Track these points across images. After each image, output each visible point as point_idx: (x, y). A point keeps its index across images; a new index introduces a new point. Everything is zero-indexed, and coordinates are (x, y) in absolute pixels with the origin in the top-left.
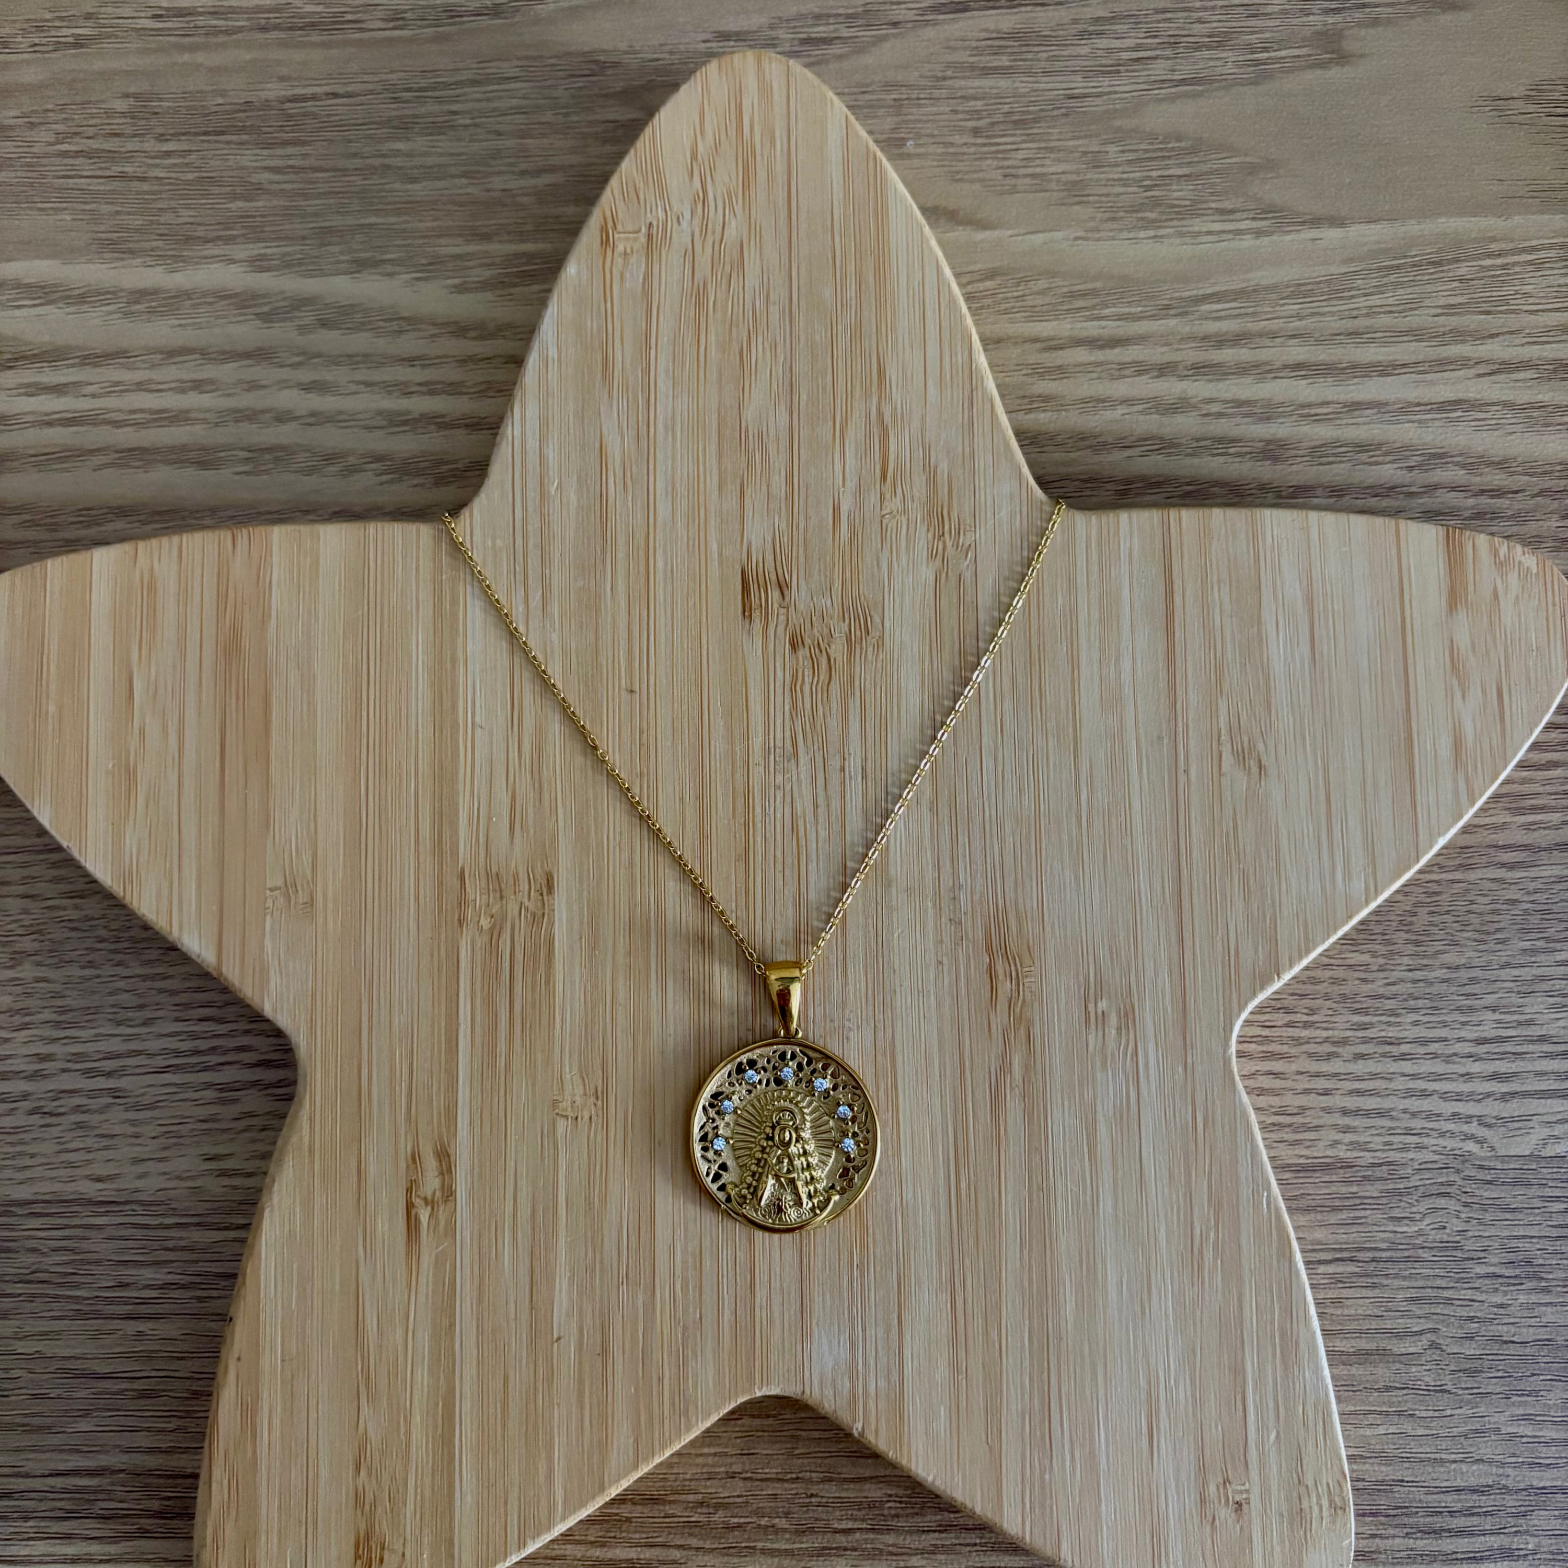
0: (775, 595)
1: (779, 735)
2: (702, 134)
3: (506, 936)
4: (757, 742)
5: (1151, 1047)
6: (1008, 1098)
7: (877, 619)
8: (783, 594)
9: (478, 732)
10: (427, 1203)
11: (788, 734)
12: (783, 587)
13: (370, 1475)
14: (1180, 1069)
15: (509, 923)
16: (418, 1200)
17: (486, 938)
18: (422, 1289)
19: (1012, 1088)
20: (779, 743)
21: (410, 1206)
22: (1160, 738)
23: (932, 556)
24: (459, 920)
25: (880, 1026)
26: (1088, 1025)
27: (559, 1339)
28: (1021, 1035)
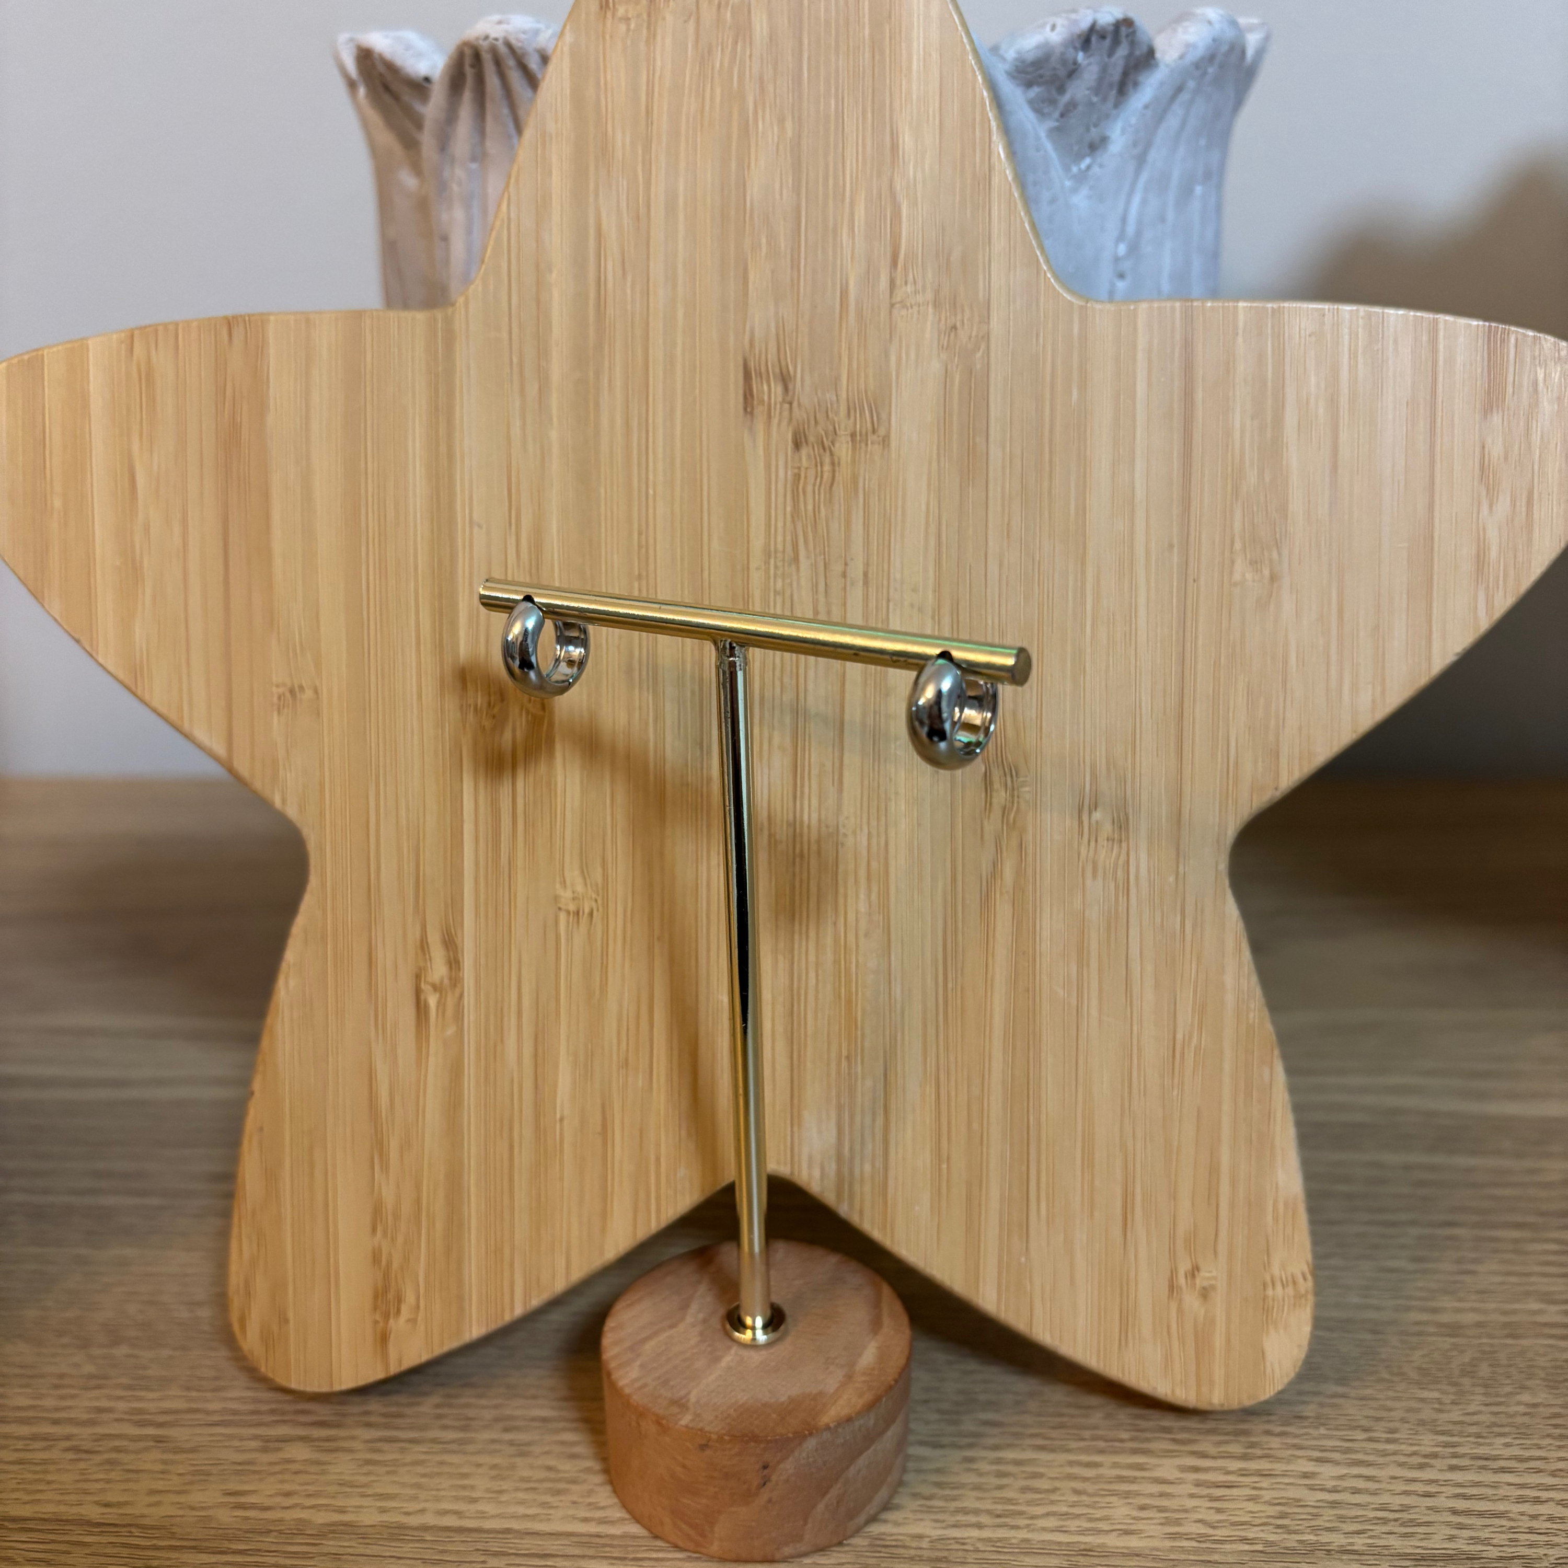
0: (777, 389)
1: (780, 539)
3: (508, 734)
4: (757, 544)
5: (1143, 856)
6: (998, 903)
7: (884, 416)
8: (786, 389)
9: (476, 529)
10: (435, 991)
11: (788, 538)
12: (785, 380)
13: (385, 1235)
14: (1172, 879)
15: (510, 722)
16: (427, 986)
17: (488, 738)
18: (431, 1068)
19: (1001, 893)
20: (780, 547)
21: (418, 992)
22: (1171, 546)
23: (943, 347)
24: (462, 719)
25: (874, 832)
26: (1081, 834)
27: (562, 1119)
28: (1014, 843)
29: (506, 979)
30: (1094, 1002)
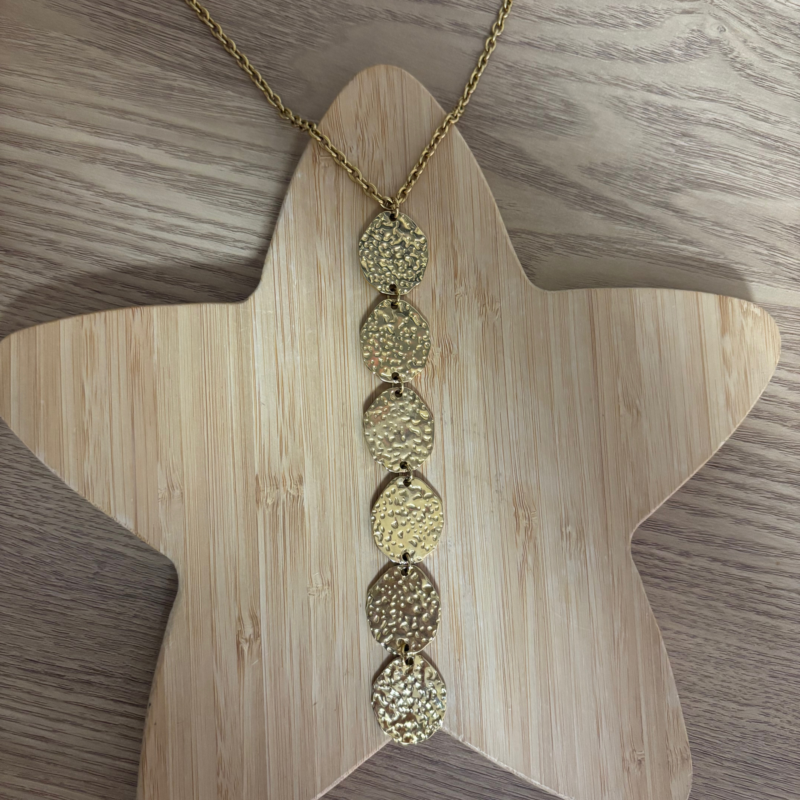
2: (361, 107)
3: (281, 507)
5: (592, 548)
6: (526, 576)
7: (455, 346)
9: (262, 406)
10: (247, 642)
13: (224, 777)
14: (606, 557)
15: (282, 501)
16: (242, 640)
17: (270, 509)
18: (246, 683)
19: (527, 570)
21: (238, 643)
22: (591, 400)
23: (480, 314)
24: (257, 501)
25: (464, 543)
26: (562, 539)
27: (315, 704)
28: (532, 545)
29: (283, 633)
30: (575, 622)
